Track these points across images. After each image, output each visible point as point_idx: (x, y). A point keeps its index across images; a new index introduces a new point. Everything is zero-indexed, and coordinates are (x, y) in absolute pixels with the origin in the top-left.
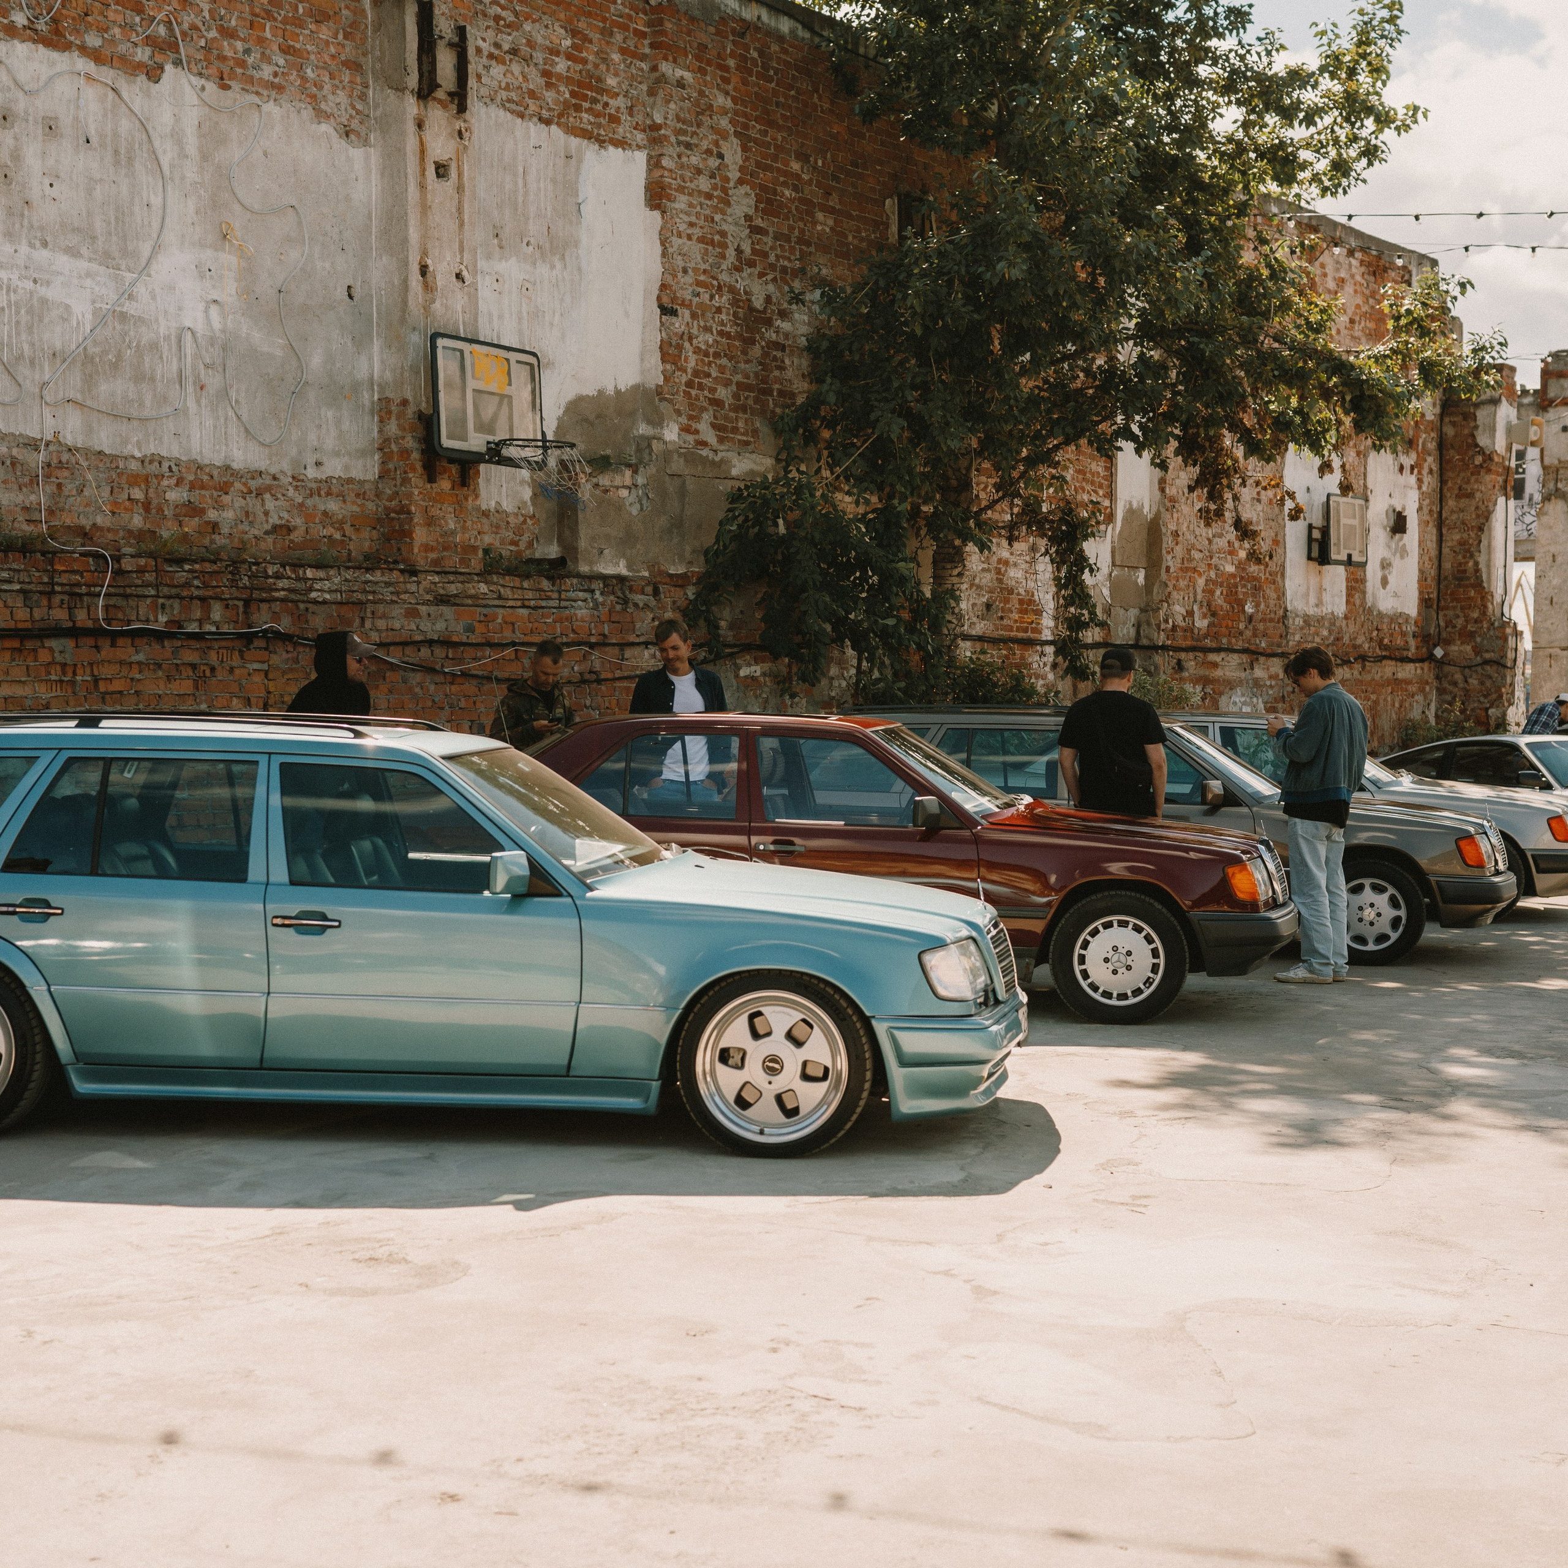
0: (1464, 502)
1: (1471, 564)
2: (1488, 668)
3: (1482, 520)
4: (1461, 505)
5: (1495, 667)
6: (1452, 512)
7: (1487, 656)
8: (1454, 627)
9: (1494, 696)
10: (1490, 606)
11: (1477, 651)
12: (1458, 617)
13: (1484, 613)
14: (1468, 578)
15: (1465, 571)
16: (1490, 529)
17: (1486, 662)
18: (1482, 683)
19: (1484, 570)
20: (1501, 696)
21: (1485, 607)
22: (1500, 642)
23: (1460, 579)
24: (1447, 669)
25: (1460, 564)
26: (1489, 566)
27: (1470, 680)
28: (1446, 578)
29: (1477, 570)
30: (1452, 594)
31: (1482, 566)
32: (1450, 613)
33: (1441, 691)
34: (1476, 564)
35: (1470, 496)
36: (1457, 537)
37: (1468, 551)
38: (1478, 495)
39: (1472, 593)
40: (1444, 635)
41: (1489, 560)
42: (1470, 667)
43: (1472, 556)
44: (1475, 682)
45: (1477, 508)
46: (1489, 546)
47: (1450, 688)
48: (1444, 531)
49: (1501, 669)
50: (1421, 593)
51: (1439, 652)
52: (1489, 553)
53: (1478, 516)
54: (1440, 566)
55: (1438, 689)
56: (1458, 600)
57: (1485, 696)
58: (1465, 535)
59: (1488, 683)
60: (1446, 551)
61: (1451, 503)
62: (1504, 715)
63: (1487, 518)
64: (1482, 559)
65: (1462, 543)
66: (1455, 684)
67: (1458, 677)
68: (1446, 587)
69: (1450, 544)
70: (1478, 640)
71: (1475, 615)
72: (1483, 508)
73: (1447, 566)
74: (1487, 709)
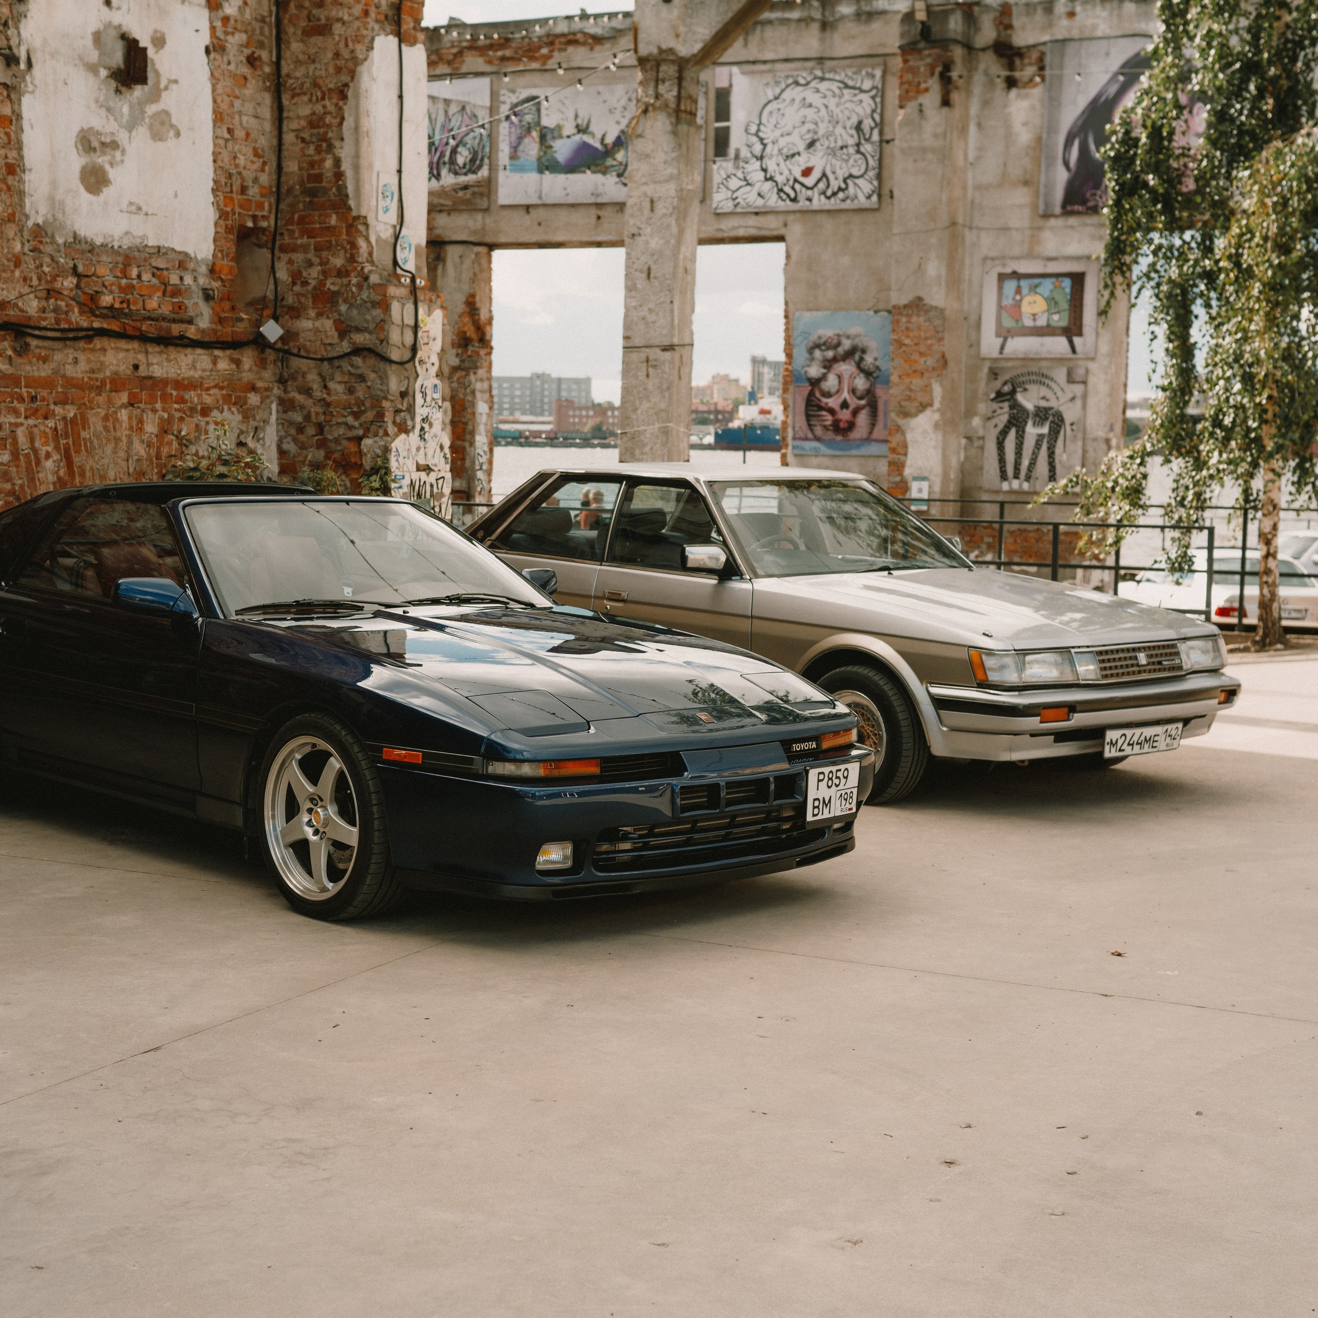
0: (317, 40)
1: (329, 163)
2: (358, 360)
3: (345, 78)
4: (312, 51)
5: (371, 361)
6: (298, 62)
7: (359, 339)
8: (305, 283)
9: (370, 415)
10: (362, 243)
11: (344, 331)
12: (310, 264)
13: (352, 259)
14: (326, 191)
15: (319, 178)
16: (357, 96)
17: (357, 351)
18: (351, 391)
19: (349, 174)
20: (380, 416)
21: (354, 245)
22: (377, 312)
23: (313, 193)
24: (296, 363)
25: (312, 164)
26: (357, 168)
27: (332, 385)
28: (290, 191)
29: (339, 175)
30: (301, 220)
31: (346, 167)
32: (298, 257)
33: (286, 405)
34: (337, 162)
35: (323, 30)
36: (306, 111)
37: (324, 138)
38: (337, 28)
39: (333, 220)
40: (290, 300)
41: (357, 156)
42: (330, 360)
43: (330, 147)
44: (340, 388)
45: (337, 55)
46: (357, 128)
47: (300, 398)
48: (285, 102)
49: (382, 365)
50: (223, 215)
51: (272, 331)
52: (357, 143)
53: (339, 70)
54: (280, 168)
55: (281, 402)
56: (311, 234)
57: (356, 415)
58: (319, 108)
59: (360, 393)
60: (289, 138)
61: (296, 47)
62: (386, 450)
63: (353, 74)
64: (345, 152)
65: (315, 122)
66: (307, 391)
67: (313, 378)
68: (293, 206)
69: (294, 125)
70: (343, 308)
71: (338, 261)
72: (346, 54)
73: (292, 166)
74: (359, 439)
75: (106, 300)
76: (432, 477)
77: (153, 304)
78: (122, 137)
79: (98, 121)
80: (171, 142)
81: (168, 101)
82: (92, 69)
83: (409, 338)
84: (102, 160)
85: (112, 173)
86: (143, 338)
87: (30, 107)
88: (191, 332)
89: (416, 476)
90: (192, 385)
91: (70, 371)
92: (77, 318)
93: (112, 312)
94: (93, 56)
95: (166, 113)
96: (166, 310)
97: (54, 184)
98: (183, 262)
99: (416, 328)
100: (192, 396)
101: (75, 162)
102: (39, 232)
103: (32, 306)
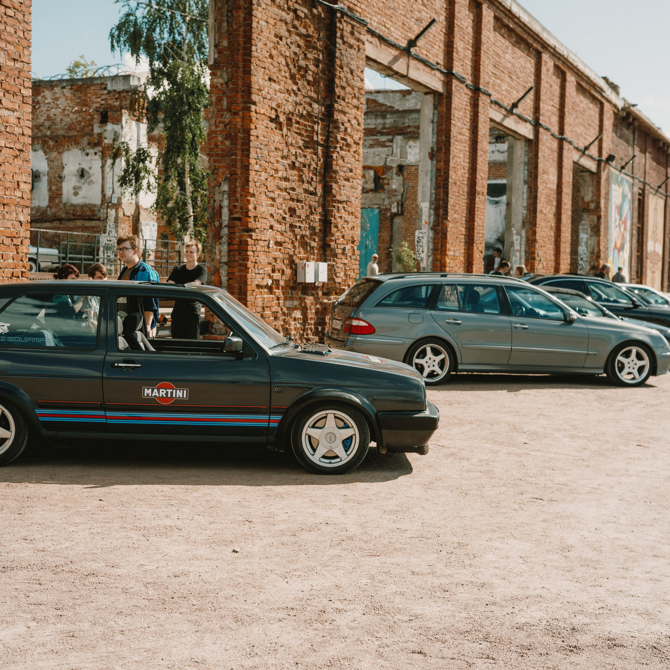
75: (78, 213)
76: (112, 242)
77: (88, 213)
78: (82, 186)
79: (77, 184)
80: (93, 185)
81: (92, 178)
82: (76, 176)
83: (105, 215)
84: (78, 190)
85: (80, 192)
86: (85, 219)
87: (64, 184)
88: (96, 218)
89: (107, 242)
90: (96, 227)
91: (70, 226)
92: (72, 217)
93: (79, 216)
94: (77, 173)
95: (92, 180)
96: (91, 214)
97: (68, 196)
98: (95, 206)
99: (107, 213)
100: (95, 229)
101: (72, 191)
102: (65, 204)
103: (63, 216)
